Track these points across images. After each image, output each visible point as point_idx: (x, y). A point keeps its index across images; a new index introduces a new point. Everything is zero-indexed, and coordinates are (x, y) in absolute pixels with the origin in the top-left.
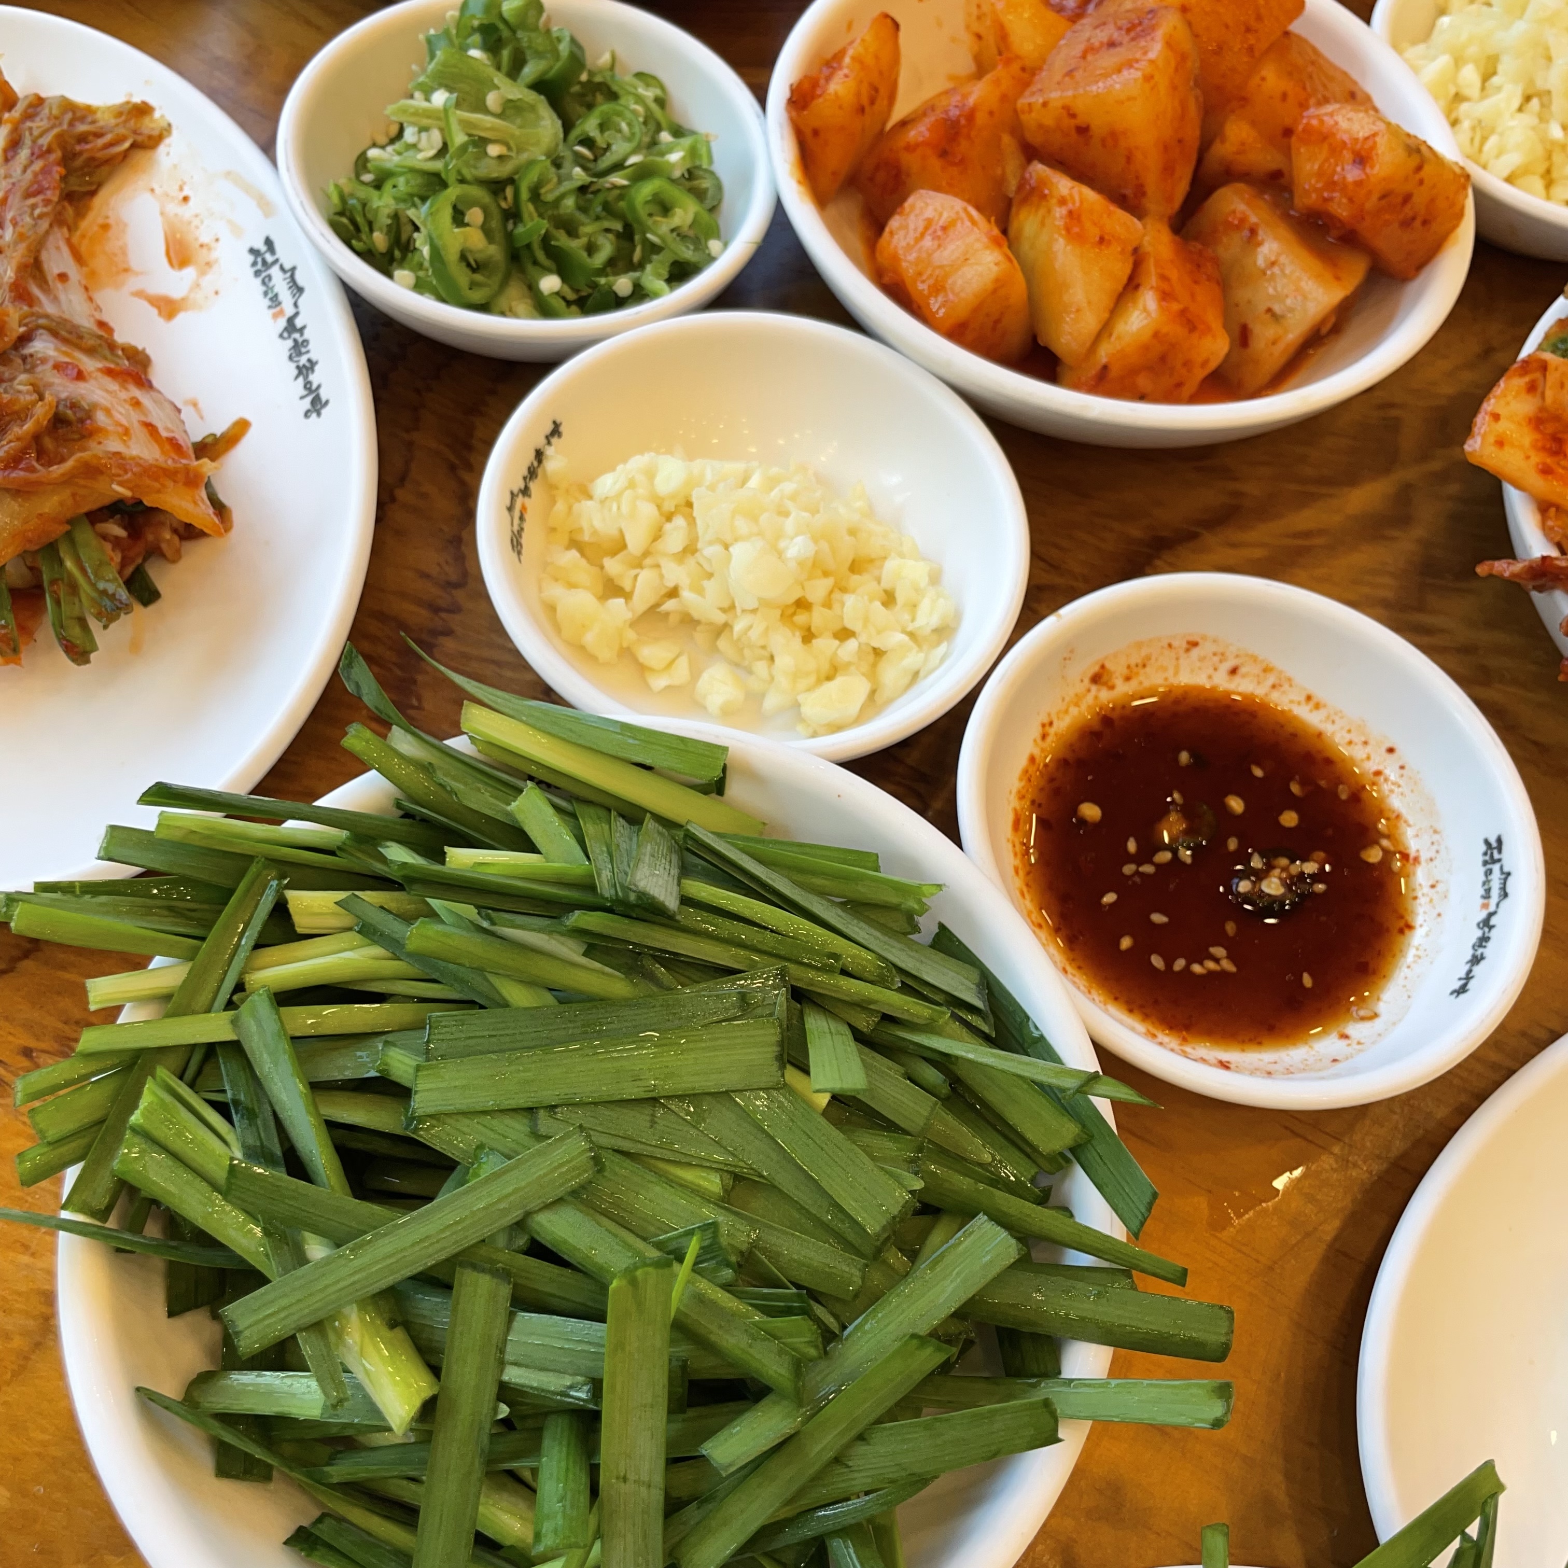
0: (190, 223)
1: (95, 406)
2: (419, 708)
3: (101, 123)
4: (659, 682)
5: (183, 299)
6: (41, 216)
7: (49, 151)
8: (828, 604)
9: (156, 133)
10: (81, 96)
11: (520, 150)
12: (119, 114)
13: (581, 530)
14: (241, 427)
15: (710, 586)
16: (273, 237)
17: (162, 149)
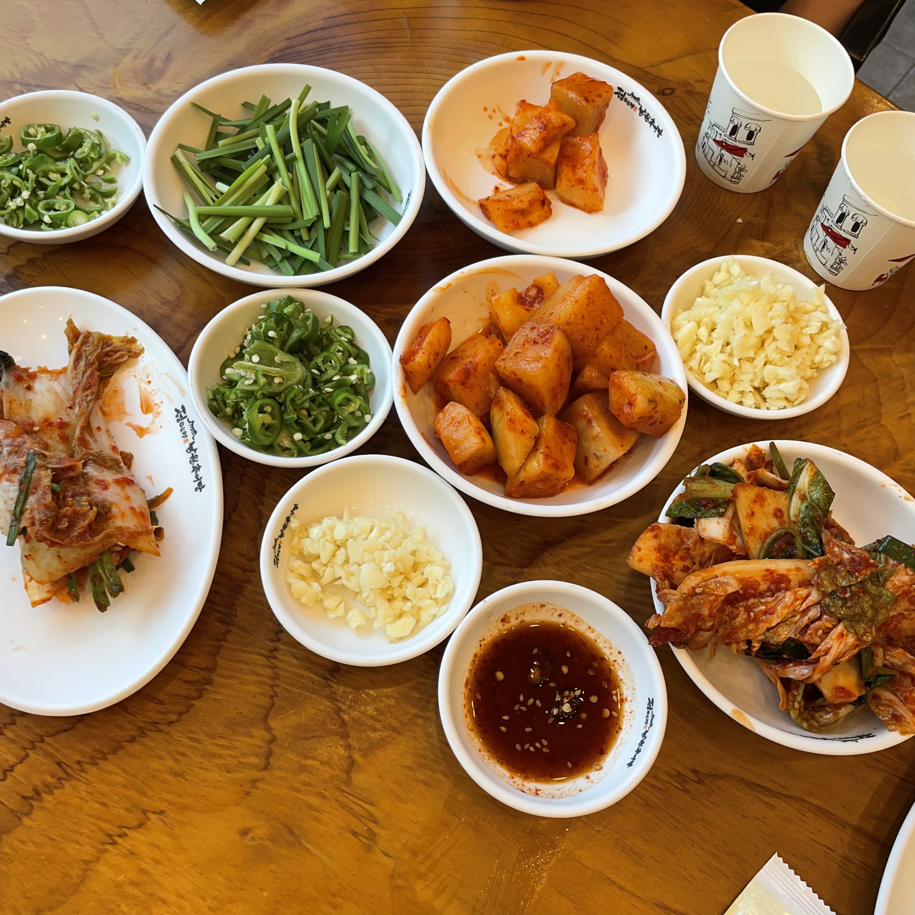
0: (151, 393)
1: (111, 504)
2: (236, 616)
3: (115, 345)
4: (332, 616)
5: (148, 428)
6: (90, 401)
7: (93, 363)
8: (400, 586)
9: (138, 352)
10: (106, 331)
11: (288, 380)
12: (123, 341)
13: (303, 549)
14: (169, 491)
15: (353, 579)
16: (185, 406)
17: (140, 358)
